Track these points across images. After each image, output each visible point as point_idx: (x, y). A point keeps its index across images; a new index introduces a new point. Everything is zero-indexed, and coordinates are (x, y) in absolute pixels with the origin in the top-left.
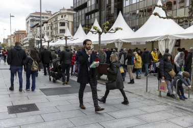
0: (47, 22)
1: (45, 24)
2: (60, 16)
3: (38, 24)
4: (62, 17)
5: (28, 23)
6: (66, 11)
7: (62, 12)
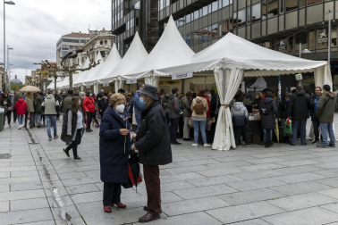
0: (81, 51)
1: (79, 54)
2: (98, 42)
3: (71, 53)
4: (101, 43)
5: (59, 50)
6: (107, 34)
7: (101, 35)
